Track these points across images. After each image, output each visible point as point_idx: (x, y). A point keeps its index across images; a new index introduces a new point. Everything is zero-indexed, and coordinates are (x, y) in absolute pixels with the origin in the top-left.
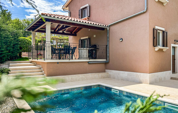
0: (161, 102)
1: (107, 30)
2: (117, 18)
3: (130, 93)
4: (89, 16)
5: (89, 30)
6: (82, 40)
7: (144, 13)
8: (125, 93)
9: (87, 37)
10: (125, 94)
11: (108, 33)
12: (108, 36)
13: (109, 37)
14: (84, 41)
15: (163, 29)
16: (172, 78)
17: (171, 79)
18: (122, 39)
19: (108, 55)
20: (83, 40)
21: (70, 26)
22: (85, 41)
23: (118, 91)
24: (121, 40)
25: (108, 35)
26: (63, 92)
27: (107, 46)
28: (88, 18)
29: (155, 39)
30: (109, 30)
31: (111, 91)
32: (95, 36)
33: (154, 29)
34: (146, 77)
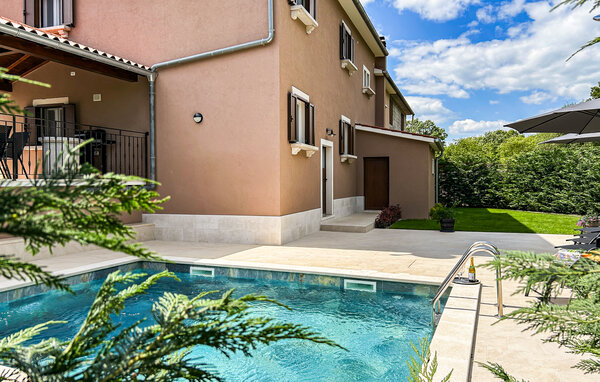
0: (333, 280)
1: (149, 83)
2: (182, 49)
3: (251, 270)
4: (72, 26)
5: (73, 74)
6: (38, 109)
7: (266, 45)
8: (237, 272)
9: (64, 100)
10: (235, 274)
11: (152, 93)
12: (152, 102)
13: (154, 107)
14: (47, 115)
15: (306, 98)
16: (323, 228)
17: (321, 229)
18: (201, 116)
19: (153, 165)
20: (45, 107)
21: (7, 51)
22: (52, 114)
23: (213, 270)
24: (199, 119)
25: (152, 98)
26: (17, 297)
27: (147, 134)
28: (69, 32)
29: (293, 123)
30: (155, 83)
31: (188, 272)
32: (97, 98)
33: (289, 95)
34: (276, 226)
